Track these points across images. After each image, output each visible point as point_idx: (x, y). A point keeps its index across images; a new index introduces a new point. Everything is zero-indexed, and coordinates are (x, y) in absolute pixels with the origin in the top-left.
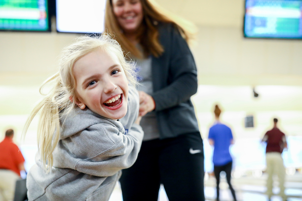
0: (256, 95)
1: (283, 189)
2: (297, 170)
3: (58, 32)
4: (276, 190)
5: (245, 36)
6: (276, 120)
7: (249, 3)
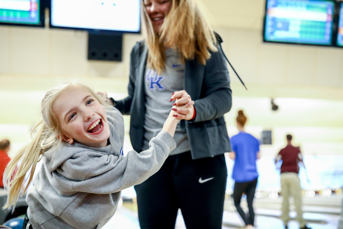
0: (275, 108)
1: (300, 213)
2: (317, 193)
3: (51, 26)
4: (293, 214)
5: (265, 41)
6: (289, 138)
7: (271, 3)
